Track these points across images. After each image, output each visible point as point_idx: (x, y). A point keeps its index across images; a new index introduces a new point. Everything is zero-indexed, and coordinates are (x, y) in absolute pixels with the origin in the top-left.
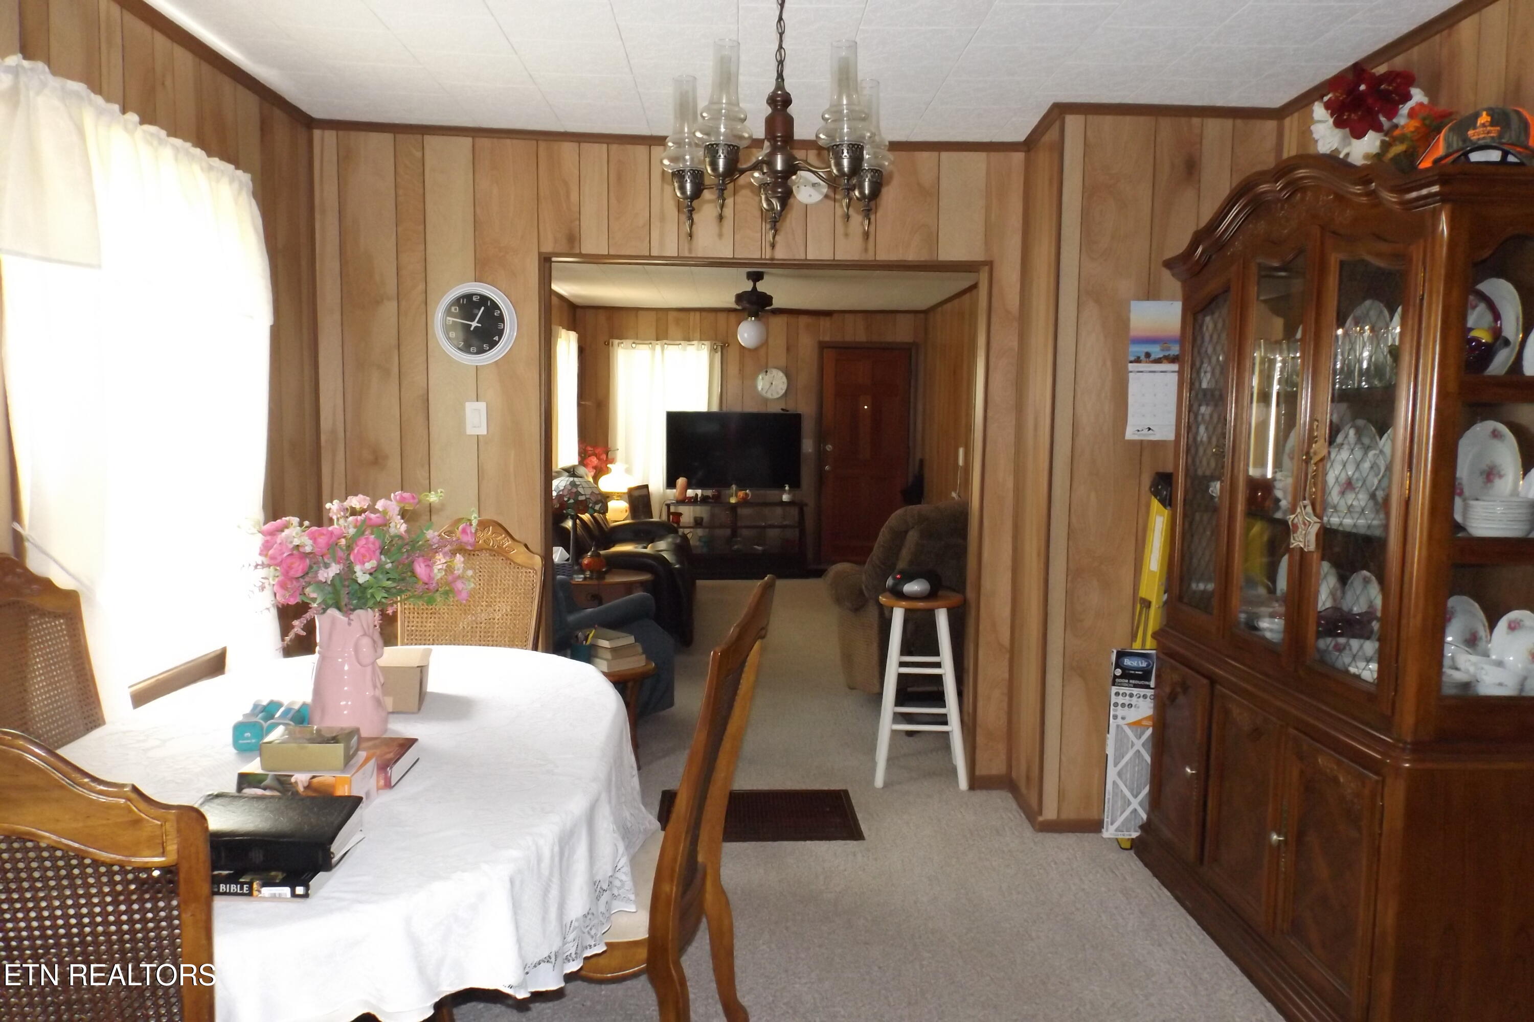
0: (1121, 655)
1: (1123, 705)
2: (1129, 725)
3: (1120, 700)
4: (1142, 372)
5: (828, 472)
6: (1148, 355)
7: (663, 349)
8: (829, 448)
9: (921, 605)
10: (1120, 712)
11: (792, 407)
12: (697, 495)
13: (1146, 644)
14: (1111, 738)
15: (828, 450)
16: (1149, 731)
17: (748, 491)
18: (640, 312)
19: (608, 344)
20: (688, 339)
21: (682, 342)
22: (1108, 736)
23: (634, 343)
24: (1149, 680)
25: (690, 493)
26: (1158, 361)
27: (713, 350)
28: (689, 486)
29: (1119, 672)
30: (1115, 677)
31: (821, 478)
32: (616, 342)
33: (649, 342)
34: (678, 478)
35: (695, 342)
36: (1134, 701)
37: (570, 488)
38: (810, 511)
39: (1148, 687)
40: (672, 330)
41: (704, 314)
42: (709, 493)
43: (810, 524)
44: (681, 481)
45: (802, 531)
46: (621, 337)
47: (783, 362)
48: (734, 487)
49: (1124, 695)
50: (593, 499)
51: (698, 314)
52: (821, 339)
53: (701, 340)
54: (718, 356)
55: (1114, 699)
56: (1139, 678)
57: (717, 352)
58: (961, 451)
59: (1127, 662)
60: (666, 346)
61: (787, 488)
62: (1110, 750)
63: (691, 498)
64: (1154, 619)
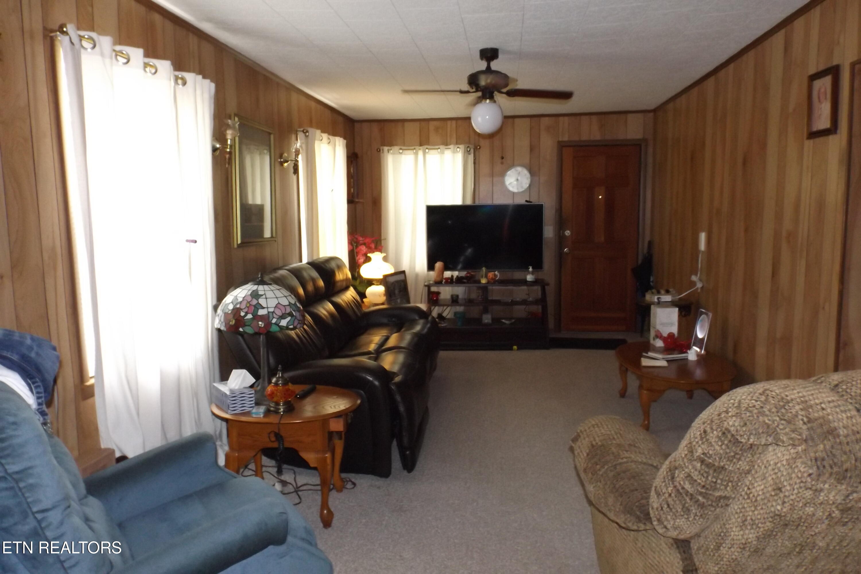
5: (567, 254)
7: (424, 153)
8: (568, 233)
11: (535, 201)
12: (452, 276)
15: (567, 234)
17: (496, 273)
18: (406, 124)
19: (380, 151)
20: (446, 143)
21: (441, 147)
23: (401, 149)
25: (448, 274)
27: (467, 152)
28: (446, 268)
31: (560, 257)
32: (386, 148)
33: (413, 148)
34: (436, 263)
35: (451, 146)
37: (249, 299)
38: (551, 290)
40: (433, 137)
41: (460, 122)
42: (463, 274)
43: (551, 299)
44: (439, 265)
45: (545, 308)
46: (391, 144)
47: (527, 160)
48: (484, 269)
50: (279, 313)
51: (454, 122)
52: (560, 139)
53: (457, 143)
54: (471, 158)
57: (470, 154)
58: (703, 236)
60: (427, 150)
61: (531, 269)
63: (447, 279)
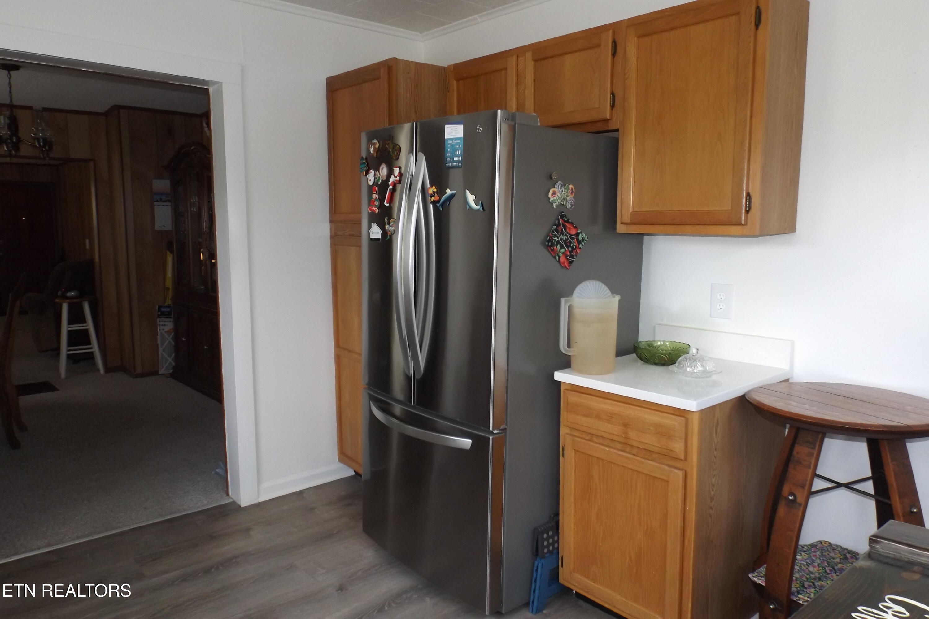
0: (160, 307)
1: (162, 325)
2: (166, 332)
3: (161, 323)
4: (159, 205)
6: (161, 199)
9: (76, 300)
10: (162, 328)
13: (169, 303)
14: (159, 338)
16: (173, 334)
22: (158, 337)
24: (171, 315)
26: (164, 201)
29: (159, 313)
30: (158, 315)
36: (166, 323)
39: (171, 318)
49: (162, 321)
55: (158, 323)
56: (167, 315)
58: (87, 241)
59: (163, 309)
62: (159, 342)
64: (170, 293)
